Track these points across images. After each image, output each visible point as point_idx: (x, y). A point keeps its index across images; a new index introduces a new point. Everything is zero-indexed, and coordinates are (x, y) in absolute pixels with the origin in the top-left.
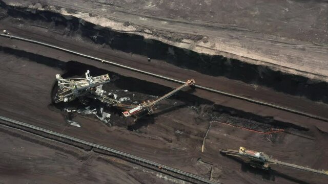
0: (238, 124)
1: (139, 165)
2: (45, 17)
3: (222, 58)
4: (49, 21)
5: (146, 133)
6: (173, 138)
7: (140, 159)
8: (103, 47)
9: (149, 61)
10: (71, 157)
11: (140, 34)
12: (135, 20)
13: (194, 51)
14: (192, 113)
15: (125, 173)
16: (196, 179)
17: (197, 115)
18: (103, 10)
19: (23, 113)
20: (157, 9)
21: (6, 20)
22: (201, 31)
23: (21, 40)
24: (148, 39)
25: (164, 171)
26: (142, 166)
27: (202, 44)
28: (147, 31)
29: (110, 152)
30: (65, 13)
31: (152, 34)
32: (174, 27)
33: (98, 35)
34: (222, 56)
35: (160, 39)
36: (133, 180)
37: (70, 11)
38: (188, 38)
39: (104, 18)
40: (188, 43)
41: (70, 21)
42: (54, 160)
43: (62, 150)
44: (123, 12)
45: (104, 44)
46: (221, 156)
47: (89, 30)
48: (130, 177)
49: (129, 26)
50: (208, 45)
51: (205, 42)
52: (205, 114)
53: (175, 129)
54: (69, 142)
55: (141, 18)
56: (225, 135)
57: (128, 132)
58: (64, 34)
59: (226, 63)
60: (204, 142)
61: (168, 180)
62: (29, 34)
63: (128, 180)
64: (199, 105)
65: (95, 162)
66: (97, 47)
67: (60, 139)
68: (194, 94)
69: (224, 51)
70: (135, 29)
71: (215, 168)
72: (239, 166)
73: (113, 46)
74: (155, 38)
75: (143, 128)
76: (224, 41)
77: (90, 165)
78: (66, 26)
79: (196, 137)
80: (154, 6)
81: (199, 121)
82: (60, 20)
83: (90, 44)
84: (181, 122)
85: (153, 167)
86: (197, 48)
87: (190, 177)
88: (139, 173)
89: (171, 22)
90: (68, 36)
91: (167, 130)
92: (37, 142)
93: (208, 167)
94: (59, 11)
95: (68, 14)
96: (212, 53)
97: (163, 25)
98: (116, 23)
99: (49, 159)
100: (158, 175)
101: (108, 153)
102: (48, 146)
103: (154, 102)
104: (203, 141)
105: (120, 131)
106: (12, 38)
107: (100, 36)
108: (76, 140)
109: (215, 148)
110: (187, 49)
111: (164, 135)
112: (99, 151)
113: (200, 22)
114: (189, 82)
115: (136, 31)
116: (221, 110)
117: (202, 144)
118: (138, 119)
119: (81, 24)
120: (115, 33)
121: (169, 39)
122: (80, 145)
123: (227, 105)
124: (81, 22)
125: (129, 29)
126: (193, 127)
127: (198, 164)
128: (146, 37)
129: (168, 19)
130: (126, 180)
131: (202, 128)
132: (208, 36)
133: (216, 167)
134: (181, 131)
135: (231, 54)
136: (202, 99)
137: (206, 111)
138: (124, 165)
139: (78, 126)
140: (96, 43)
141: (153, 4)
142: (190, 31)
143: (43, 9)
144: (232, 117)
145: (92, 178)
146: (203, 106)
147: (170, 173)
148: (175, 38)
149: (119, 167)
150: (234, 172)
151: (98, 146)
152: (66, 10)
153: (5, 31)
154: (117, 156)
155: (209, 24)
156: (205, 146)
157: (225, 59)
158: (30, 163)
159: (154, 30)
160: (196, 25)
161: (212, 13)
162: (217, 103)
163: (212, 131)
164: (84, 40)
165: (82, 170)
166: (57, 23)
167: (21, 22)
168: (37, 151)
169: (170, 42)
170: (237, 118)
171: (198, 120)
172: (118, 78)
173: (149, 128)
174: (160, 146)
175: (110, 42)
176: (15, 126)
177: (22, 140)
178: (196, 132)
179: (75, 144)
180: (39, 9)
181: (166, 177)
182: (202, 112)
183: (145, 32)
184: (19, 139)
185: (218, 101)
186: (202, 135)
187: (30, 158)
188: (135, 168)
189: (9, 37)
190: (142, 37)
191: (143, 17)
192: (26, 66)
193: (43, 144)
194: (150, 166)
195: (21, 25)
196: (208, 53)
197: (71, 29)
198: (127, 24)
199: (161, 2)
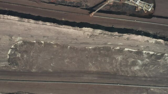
8: (137, 29)
11: (120, 34)
12: (125, 43)
13: (92, 29)
20: (115, 56)
22: (91, 41)
27: (89, 34)
28: (117, 37)
31: (114, 35)
32: (104, 41)
35: (110, 33)
38: (96, 36)
39: (140, 41)
40: (96, 33)
49: (126, 38)
50: (86, 33)
52: (83, 4)
55: (122, 44)
58: (159, 33)
66: (140, 29)
69: (79, 31)
70: (123, 37)
74: (112, 33)
76: (79, 36)
80: (117, 58)
89: (106, 44)
90: (157, 33)
96: (84, 28)
97: (110, 42)
98: (134, 38)
125: (126, 36)
128: (117, 33)
137: (83, 6)
141: (118, 59)
146: (84, 7)
148: (102, 35)
159: (113, 38)
162: (78, 8)
164: (148, 32)
171: (86, 1)
198: (128, 39)
199: (114, 61)
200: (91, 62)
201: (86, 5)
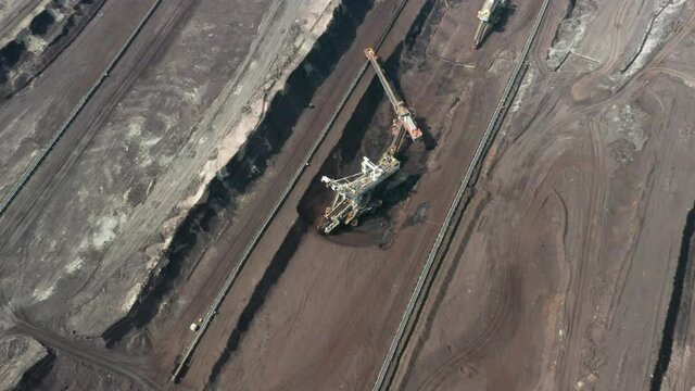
2: (182, 246)
4: (193, 240)
6: (452, 96)
10: (484, 213)
11: (272, 94)
13: (319, 36)
14: (410, 73)
15: (512, 147)
17: (416, 68)
18: (201, 141)
20: (204, 86)
22: (283, 25)
24: (286, 86)
25: (507, 104)
26: (500, 127)
28: (267, 86)
30: (194, 200)
31: (276, 81)
32: (267, 54)
33: (252, 162)
36: (521, 138)
38: (294, 39)
39: (226, 140)
40: (304, 40)
41: (211, 197)
43: (473, 223)
44: (216, 115)
45: (268, 162)
47: (239, 173)
48: (517, 142)
49: (253, 106)
50: (311, 21)
51: (306, 22)
52: (415, 59)
54: (458, 215)
55: (235, 93)
56: (449, 43)
58: (231, 220)
61: (522, 100)
63: (523, 144)
64: (398, 65)
65: (494, 183)
66: (270, 173)
69: (326, 5)
70: (261, 101)
74: (284, 78)
77: (500, 187)
78: (214, 212)
79: (452, 72)
80: (196, 89)
82: (201, 216)
83: (263, 183)
84: (425, 87)
85: (502, 116)
86: (315, 31)
88: (513, 130)
89: (253, 57)
90: (234, 215)
91: (439, 103)
94: (185, 211)
97: (258, 66)
98: (242, 124)
100: (514, 110)
102: (465, 241)
104: (458, 66)
106: (217, 310)
107: (255, 158)
109: (469, 54)
111: (446, 106)
115: (265, 100)
117: (462, 66)
119: (225, 178)
120: (260, 129)
121: (290, 60)
122: (464, 201)
124: (222, 177)
125: (259, 108)
126: (434, 74)
127: (494, 72)
128: (279, 88)
130: (521, 147)
131: (437, 65)
132: (294, 18)
137: (411, 58)
140: (261, 174)
141: (193, 92)
143: (168, 241)
145: (521, 184)
146: (403, 58)
147: (510, 99)
148: (290, 54)
150: (505, 40)
151: (466, 179)
152: (184, 199)
153: (193, 327)
154: (484, 154)
156: (467, 63)
159: (268, 76)
161: (233, 24)
162: (403, 38)
163: (442, 55)
164: (250, 192)
165: (508, 195)
166: (205, 225)
168: (476, 255)
171: (423, 68)
172: (340, 151)
174: (467, 109)
175: (270, 149)
177: (454, 281)
178: (444, 71)
179: (462, 206)
181: (518, 102)
182: (412, 61)
183: (270, 88)
186: (448, 66)
187: (489, 266)
188: (504, 134)
193: (461, 249)
198: (247, 110)
199: (190, 80)
201: (410, 67)
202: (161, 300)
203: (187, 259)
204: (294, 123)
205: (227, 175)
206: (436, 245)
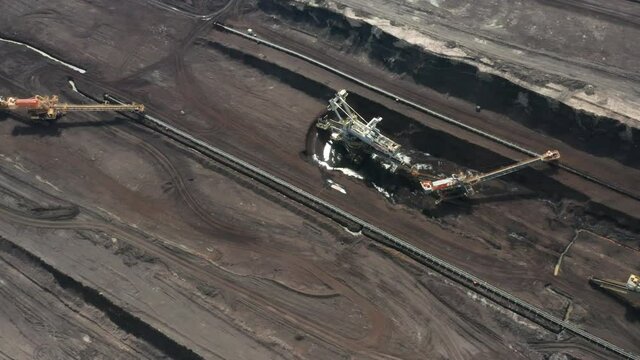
0: (628, 243)
1: (438, 271)
2: (316, 19)
3: (617, 125)
4: (322, 25)
5: (454, 226)
6: (504, 243)
7: (440, 262)
8: (402, 79)
9: (478, 111)
10: (326, 233)
11: (472, 63)
12: (466, 40)
13: (566, 103)
14: (545, 210)
15: (411, 278)
16: (539, 315)
17: (553, 216)
18: (415, 18)
19: (260, 156)
20: (505, 32)
21: (253, 15)
22: (583, 76)
23: (274, 47)
24: (485, 74)
25: (482, 290)
26: (442, 274)
27: (582, 95)
28: (485, 60)
29: (391, 240)
30: (350, 14)
31: (493, 67)
33: (397, 57)
34: (617, 121)
35: (507, 76)
36: (426, 291)
37: (360, 13)
38: (559, 82)
39: (414, 32)
40: (558, 91)
41: (357, 29)
42: (299, 233)
43: (314, 221)
44: (447, 26)
45: (404, 74)
46: (589, 288)
47: (384, 47)
48: (420, 286)
49: (455, 49)
50: (594, 99)
51: (588, 93)
52: (569, 215)
53: (509, 231)
54: (327, 212)
55: (477, 39)
56: (602, 256)
57: (423, 217)
58: (341, 49)
59: (622, 134)
60: (560, 261)
61: (488, 306)
62: (285, 40)
63: (417, 291)
64: (558, 199)
65: (363, 250)
66: (391, 77)
67: (313, 204)
68: (555, 177)
69: (622, 113)
70: (465, 55)
71: (576, 305)
72: (622, 310)
73: (419, 79)
75: (450, 218)
76: (624, 99)
77: (356, 253)
78: (347, 36)
79: (546, 250)
80: (501, 26)
81: (555, 224)
82: (340, 26)
83: (381, 71)
84: (521, 221)
85: (462, 280)
86: (573, 100)
87: (528, 310)
88: (437, 284)
89: (530, 52)
90: (348, 52)
91: (494, 230)
92: (277, 201)
93: (565, 301)
94: (341, 12)
95: (356, 18)
96: (600, 113)
97: (516, 55)
98: (433, 42)
99: (292, 229)
100: (469, 294)
101: (387, 242)
102: (293, 210)
103: (478, 178)
104: (558, 259)
105: (409, 212)
106: (260, 43)
107: (401, 59)
108: (337, 210)
109: (580, 273)
110: (553, 100)
111: (488, 235)
112: (373, 235)
113: (582, 61)
114: (550, 153)
115: (465, 58)
116: (601, 213)
117: (557, 263)
118: (442, 202)
119: (374, 36)
120: (429, 57)
121: (523, 78)
122: (344, 220)
123: (614, 206)
124: (374, 31)
125: (455, 54)
126: (544, 233)
127: (545, 292)
128: (482, 69)
129: (524, 47)
130: (412, 288)
131: (561, 238)
132: (597, 84)
133: (578, 303)
134: (520, 235)
135: (635, 120)
136: (568, 188)
137: (571, 211)
138: (411, 266)
139: (343, 191)
140: (391, 70)
141: (497, 24)
142: (563, 72)
143: (316, 5)
144: (617, 229)
145: (357, 273)
146: (566, 202)
147: (492, 296)
148: (534, 79)
149: (402, 267)
150: (610, 318)
151: (372, 227)
152: (354, 10)
153: (250, 30)
154: (402, 249)
155: (600, 67)
157: (623, 127)
158: (263, 230)
159: (499, 61)
160: (576, 64)
161: (604, 53)
162: (597, 200)
163: (578, 246)
164: (372, 63)
165: (343, 257)
166: (335, 31)
167: (276, 21)
168: (277, 215)
169: (524, 84)
170: (628, 233)
171: (553, 223)
172: (418, 130)
173: (460, 220)
174: (479, 250)
175: (416, 71)
176: (246, 171)
177: (254, 194)
178: (548, 242)
179: (335, 216)
180: (310, 3)
181: (483, 300)
182: (563, 212)
183: (481, 62)
184: (251, 192)
185: (598, 196)
186: (559, 248)
187: (263, 223)
188: (430, 274)
189: (255, 41)
190: (475, 69)
191: (480, 37)
192: (273, 87)
193: (286, 206)
194: (458, 278)
195: (275, 27)
196: (592, 111)
197: (354, 42)
198: (451, 45)
199: (514, 22)
200: (595, 40)
201: (555, 209)
202: (277, 14)
203: (308, 25)
204: (454, 93)
205: (377, 36)
206: (293, 188)
